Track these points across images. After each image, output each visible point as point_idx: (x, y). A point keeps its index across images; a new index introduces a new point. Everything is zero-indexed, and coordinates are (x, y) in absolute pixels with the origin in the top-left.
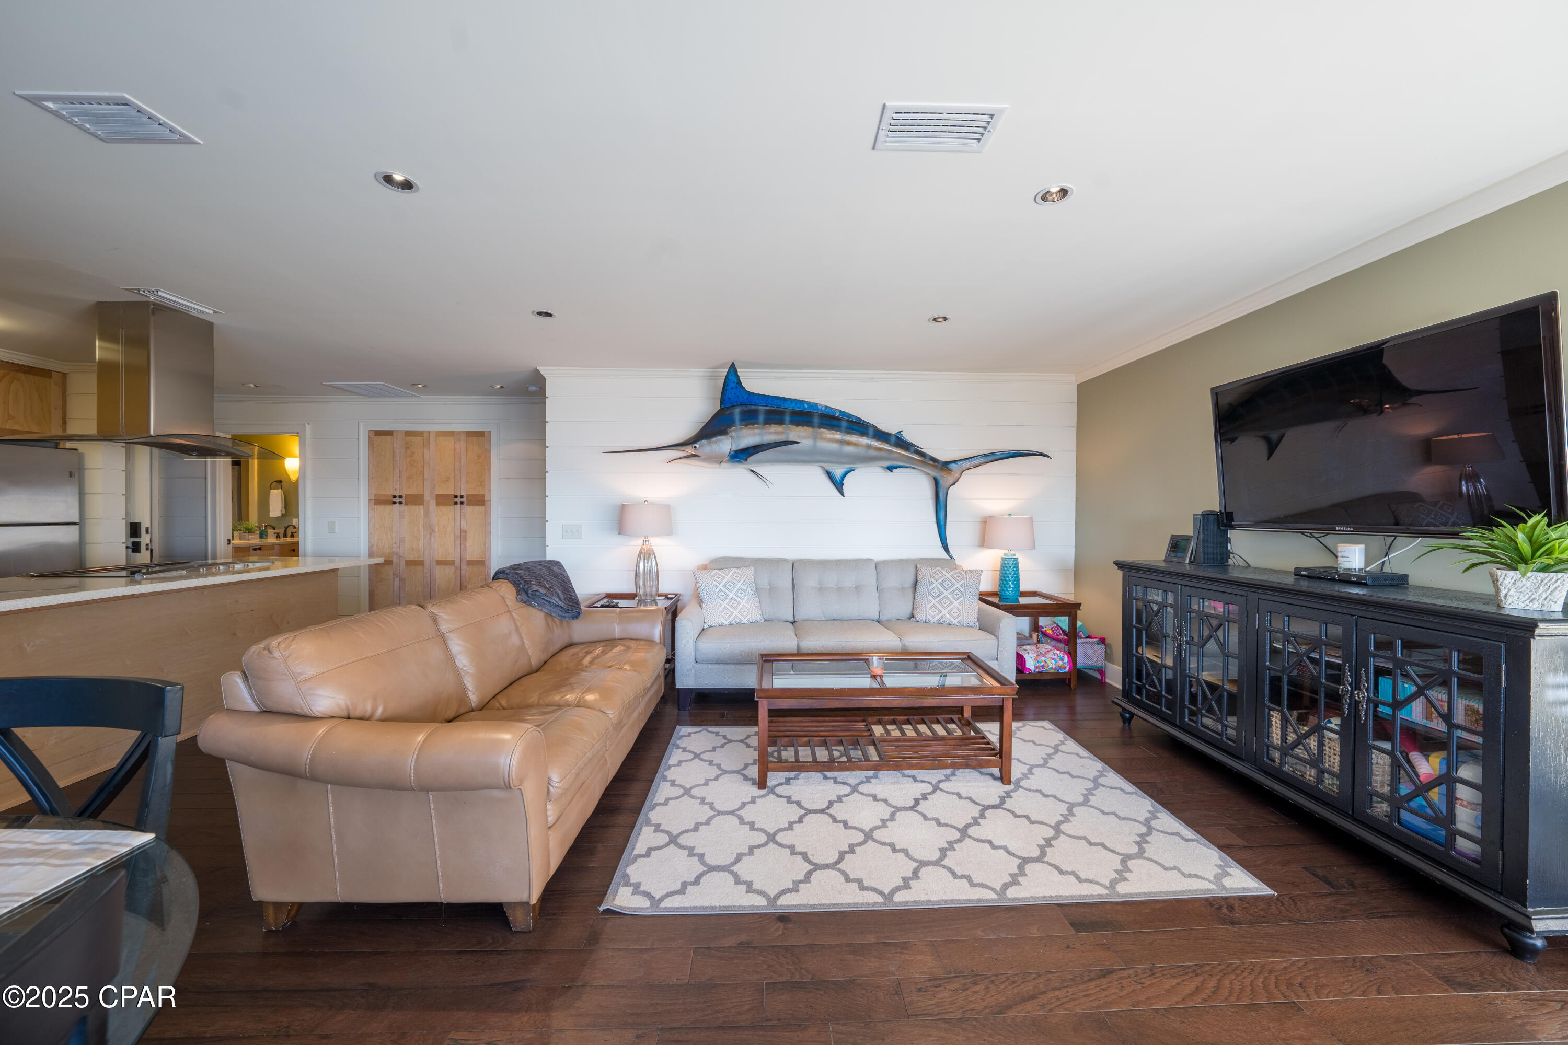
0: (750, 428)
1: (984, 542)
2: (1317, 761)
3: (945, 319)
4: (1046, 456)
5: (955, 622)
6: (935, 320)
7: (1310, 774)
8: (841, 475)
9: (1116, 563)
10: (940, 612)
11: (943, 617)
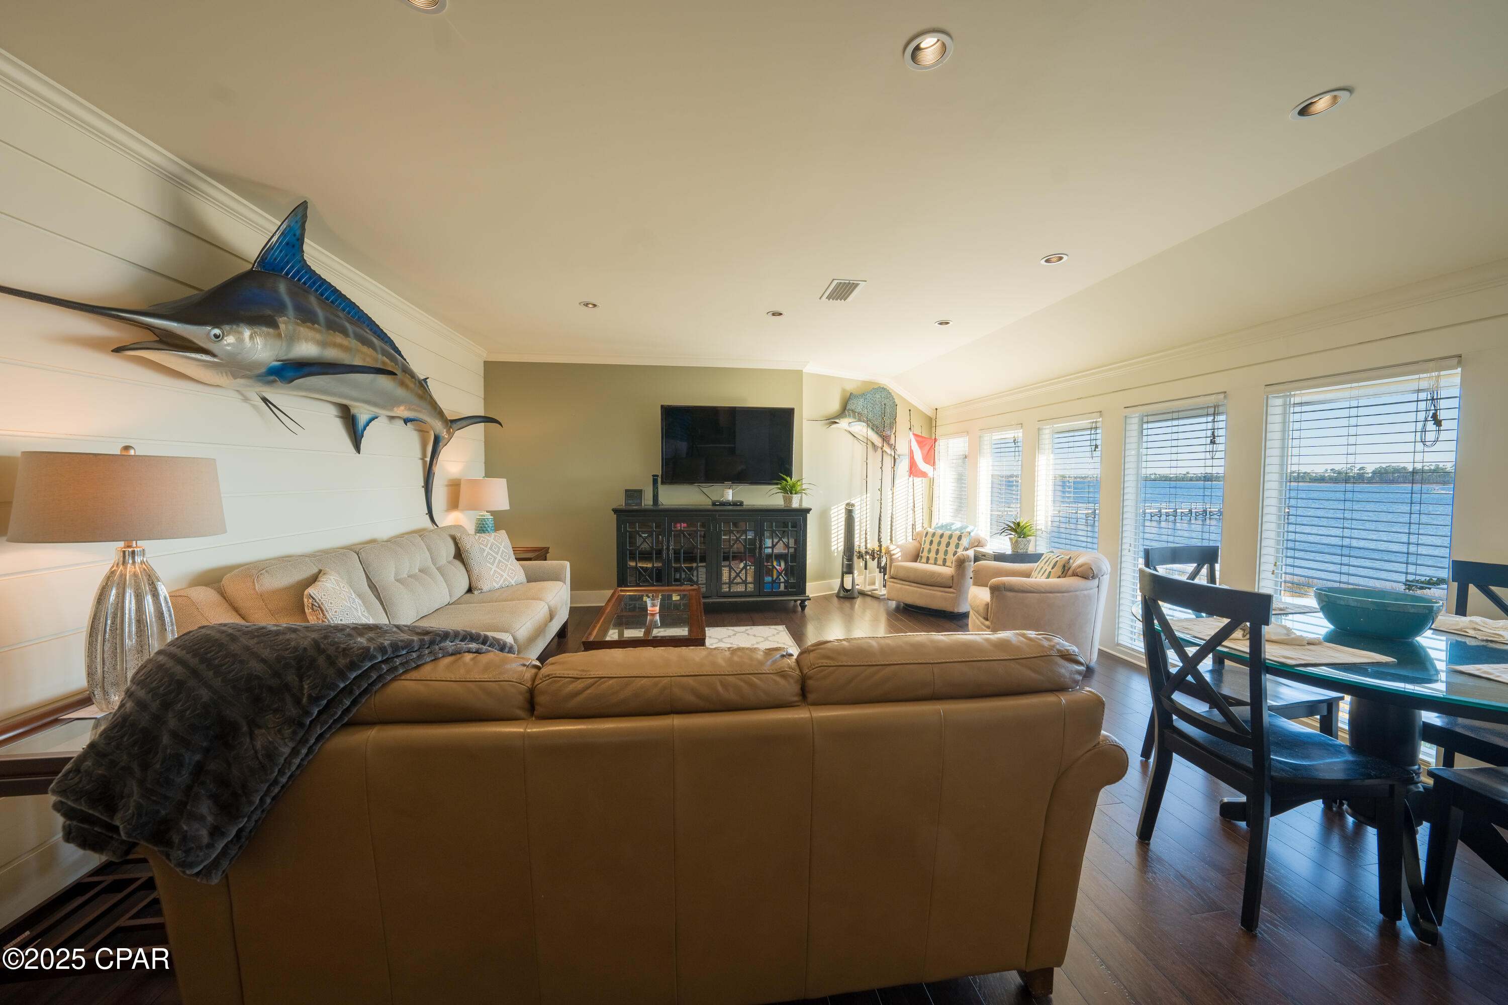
0: (308, 327)
1: (454, 504)
2: (745, 582)
3: (595, 306)
4: (500, 424)
5: (513, 583)
6: (586, 305)
7: (741, 588)
8: (365, 423)
9: (613, 510)
10: (502, 576)
11: (504, 581)
